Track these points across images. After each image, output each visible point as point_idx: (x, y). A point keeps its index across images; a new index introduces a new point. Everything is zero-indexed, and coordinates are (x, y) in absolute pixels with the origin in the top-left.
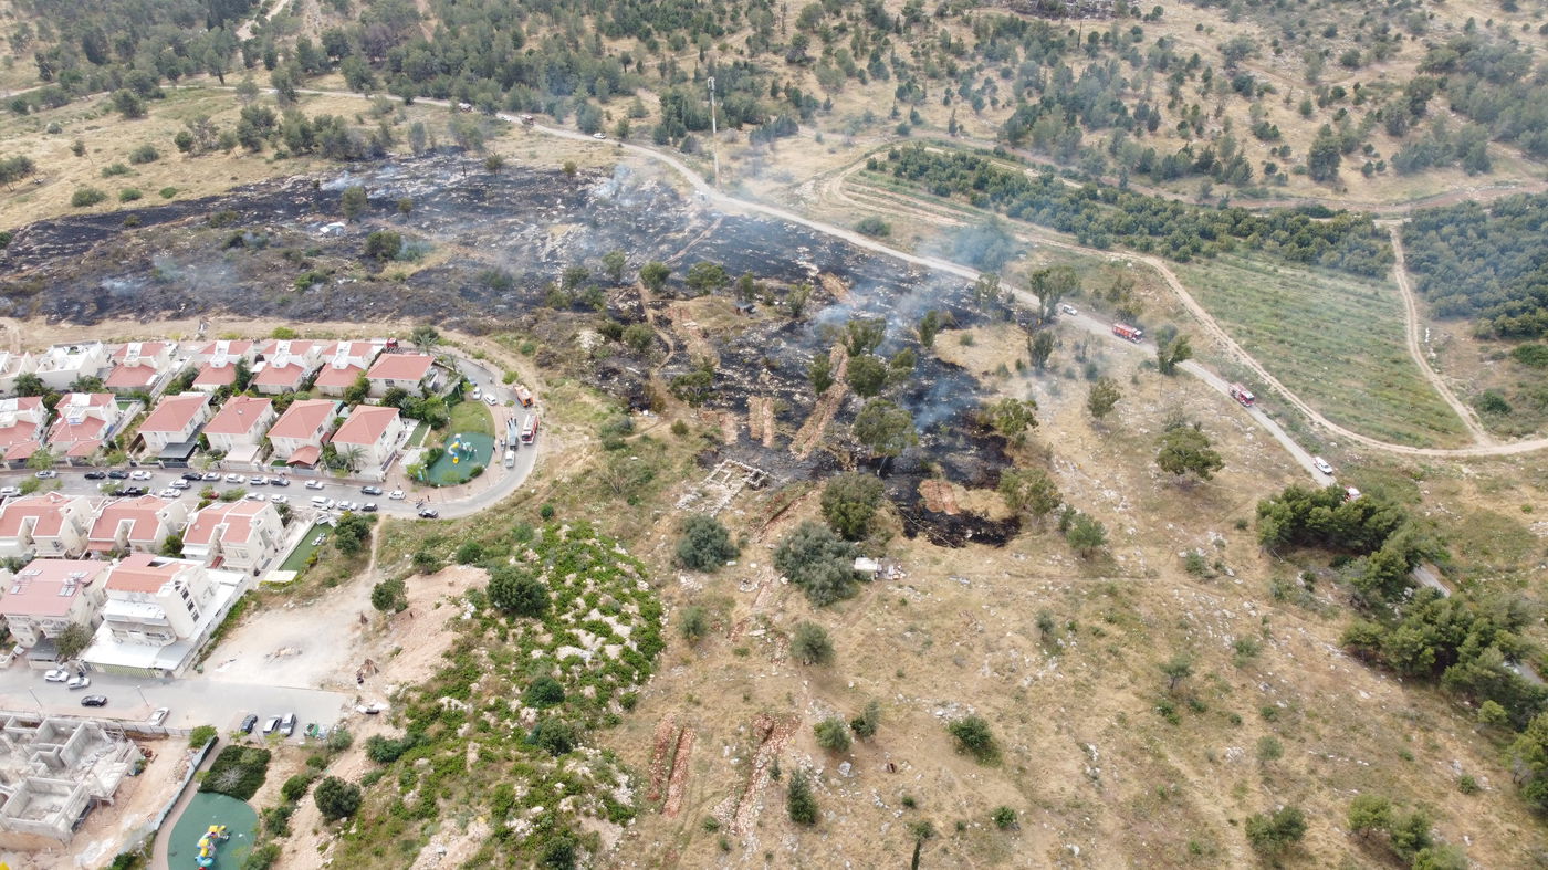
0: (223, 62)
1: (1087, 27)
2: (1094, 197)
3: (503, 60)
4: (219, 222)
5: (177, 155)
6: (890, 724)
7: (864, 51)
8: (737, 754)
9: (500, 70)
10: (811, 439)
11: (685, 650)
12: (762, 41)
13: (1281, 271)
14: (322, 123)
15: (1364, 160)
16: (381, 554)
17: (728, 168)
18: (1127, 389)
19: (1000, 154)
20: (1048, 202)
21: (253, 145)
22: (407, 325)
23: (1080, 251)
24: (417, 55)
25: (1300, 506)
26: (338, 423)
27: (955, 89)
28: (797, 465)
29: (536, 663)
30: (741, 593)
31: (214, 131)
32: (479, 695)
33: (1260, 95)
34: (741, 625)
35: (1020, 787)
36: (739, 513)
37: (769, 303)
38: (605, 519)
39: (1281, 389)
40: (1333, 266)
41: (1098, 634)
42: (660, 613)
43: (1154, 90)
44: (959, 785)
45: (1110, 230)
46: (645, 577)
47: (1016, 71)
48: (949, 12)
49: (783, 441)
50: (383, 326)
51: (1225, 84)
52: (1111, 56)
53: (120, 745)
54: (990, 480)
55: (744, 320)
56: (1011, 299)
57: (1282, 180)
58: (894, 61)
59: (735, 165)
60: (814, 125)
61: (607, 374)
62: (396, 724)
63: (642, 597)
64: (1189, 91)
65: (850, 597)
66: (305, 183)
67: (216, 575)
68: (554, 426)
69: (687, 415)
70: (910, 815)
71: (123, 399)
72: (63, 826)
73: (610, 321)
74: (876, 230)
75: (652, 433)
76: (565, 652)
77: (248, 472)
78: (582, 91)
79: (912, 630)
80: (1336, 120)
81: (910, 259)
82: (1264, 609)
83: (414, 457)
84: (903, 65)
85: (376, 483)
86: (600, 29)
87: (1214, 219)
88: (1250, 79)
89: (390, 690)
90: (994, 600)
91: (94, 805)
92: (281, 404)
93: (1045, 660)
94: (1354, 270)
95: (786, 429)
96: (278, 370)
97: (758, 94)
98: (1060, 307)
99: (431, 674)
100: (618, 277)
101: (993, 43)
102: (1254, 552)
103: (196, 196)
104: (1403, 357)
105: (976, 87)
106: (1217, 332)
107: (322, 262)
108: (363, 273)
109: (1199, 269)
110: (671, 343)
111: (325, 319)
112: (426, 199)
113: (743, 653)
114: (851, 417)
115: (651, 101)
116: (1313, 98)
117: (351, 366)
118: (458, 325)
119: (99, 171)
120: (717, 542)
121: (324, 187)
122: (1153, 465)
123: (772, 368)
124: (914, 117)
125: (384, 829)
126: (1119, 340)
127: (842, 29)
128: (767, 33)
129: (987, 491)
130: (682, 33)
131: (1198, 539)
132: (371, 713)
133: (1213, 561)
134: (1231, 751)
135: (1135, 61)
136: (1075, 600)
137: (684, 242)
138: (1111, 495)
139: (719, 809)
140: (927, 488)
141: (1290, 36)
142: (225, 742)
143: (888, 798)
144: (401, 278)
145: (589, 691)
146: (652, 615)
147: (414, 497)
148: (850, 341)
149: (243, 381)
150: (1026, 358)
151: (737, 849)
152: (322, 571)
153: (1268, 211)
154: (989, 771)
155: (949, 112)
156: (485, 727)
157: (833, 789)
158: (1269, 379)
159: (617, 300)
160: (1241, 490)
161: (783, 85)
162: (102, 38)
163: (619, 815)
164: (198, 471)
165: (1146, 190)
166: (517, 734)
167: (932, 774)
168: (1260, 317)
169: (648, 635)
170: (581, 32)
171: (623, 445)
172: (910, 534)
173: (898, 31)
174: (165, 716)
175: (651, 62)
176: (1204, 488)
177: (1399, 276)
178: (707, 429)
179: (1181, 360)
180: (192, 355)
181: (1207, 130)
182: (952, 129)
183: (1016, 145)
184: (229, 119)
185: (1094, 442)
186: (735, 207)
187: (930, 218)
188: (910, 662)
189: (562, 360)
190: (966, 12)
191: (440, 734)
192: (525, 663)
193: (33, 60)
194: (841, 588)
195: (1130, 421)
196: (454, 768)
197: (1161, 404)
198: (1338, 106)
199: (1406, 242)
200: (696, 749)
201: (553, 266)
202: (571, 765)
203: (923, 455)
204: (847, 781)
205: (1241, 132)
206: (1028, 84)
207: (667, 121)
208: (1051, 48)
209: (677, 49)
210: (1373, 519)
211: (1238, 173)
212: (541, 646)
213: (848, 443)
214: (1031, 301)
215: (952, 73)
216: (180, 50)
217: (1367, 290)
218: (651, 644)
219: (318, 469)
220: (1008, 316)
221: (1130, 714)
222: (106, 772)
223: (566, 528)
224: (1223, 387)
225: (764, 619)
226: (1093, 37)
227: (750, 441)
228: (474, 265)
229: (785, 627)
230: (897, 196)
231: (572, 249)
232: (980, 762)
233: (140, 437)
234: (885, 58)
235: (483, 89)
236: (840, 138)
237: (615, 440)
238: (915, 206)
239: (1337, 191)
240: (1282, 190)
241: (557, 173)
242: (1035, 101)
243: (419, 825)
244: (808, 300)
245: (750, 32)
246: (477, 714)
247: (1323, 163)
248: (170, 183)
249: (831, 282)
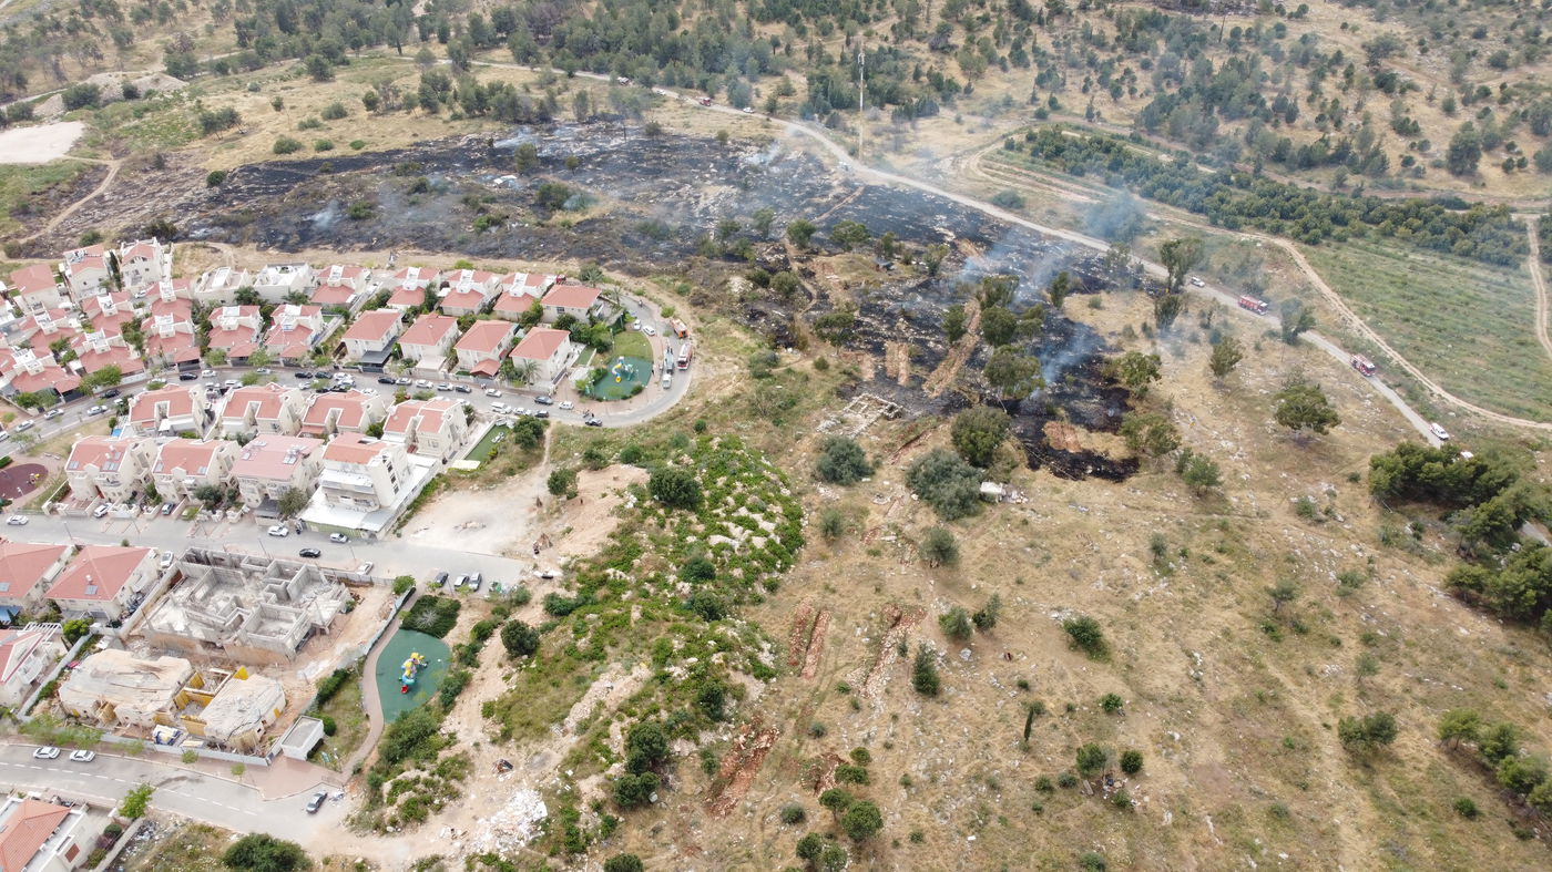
0: (400, 34)
1: (1229, 23)
2: (1229, 183)
3: (658, 41)
4: (405, 171)
5: (363, 113)
6: (1009, 621)
7: (1006, 40)
8: (867, 635)
9: (656, 48)
10: (942, 380)
11: (823, 548)
12: (906, 29)
13: (1412, 257)
14: (495, 88)
15: (1505, 157)
16: (554, 452)
17: (871, 143)
18: (1250, 353)
19: (1136, 140)
20: (1181, 184)
21: (430, 106)
22: (574, 265)
23: (1210, 230)
24: (580, 32)
25: (1413, 461)
26: (515, 342)
27: (1094, 78)
28: (929, 402)
29: (691, 546)
30: (874, 505)
31: (396, 93)
32: (640, 569)
33: (1403, 92)
34: (874, 531)
35: (1127, 682)
36: (874, 438)
37: (907, 262)
38: (753, 436)
39: (1403, 362)
40: (1466, 254)
41: (1208, 561)
42: (801, 516)
43: (1294, 84)
44: (1070, 675)
45: (1241, 213)
46: (787, 486)
47: (1155, 63)
48: (1093, 6)
49: (917, 381)
50: (552, 264)
51: (1366, 81)
52: (1252, 50)
53: (335, 587)
54: (1112, 425)
55: (883, 276)
56: (1140, 269)
57: (1419, 173)
58: (1035, 50)
59: (877, 141)
60: (954, 108)
61: (754, 316)
62: (568, 588)
63: (785, 501)
64: (1329, 87)
65: (974, 514)
66: (479, 141)
67: (412, 458)
68: (707, 356)
69: (829, 353)
70: (1024, 696)
71: (328, 313)
72: (290, 645)
73: (758, 269)
74: (1011, 203)
75: (796, 367)
76: (716, 539)
77: (436, 380)
78: (733, 69)
79: (1032, 546)
80: (1479, 117)
81: (1044, 230)
82: (1370, 551)
83: (582, 374)
84: (1044, 54)
85: (546, 395)
86: (751, 14)
87: (1347, 206)
88: (1393, 77)
89: (563, 561)
90: (1111, 526)
91: (314, 632)
92: (465, 324)
93: (1156, 578)
94: (1485, 259)
95: (920, 370)
96: (462, 295)
97: (901, 78)
98: (1187, 278)
99: (598, 550)
100: (766, 233)
101: (1134, 36)
102: (1365, 501)
103: (382, 149)
104: (1530, 339)
105: (1115, 77)
106: (1343, 310)
107: (496, 209)
108: (533, 220)
109: (1329, 252)
110: (814, 293)
111: (501, 256)
112: (589, 159)
113: (876, 553)
114: (982, 365)
115: (799, 81)
116: (1457, 97)
117: (526, 295)
118: (619, 267)
119: (295, 125)
120: (855, 460)
121: (496, 145)
122: (1271, 422)
123: (908, 318)
124: (1052, 103)
125: (559, 666)
126: (1245, 312)
127: (985, 20)
128: (912, 21)
129: (1109, 434)
130: (830, 19)
131: (1311, 488)
132: (546, 578)
133: (1323, 507)
134: (1328, 668)
135: (1277, 56)
136: (1187, 531)
137: (828, 207)
138: (1229, 445)
139: (852, 677)
140: (1051, 429)
141: (1438, 36)
142: (422, 589)
143: (1004, 681)
144: (567, 225)
145: (737, 572)
146: (794, 516)
147: (582, 408)
148: (984, 296)
149: (431, 302)
150: (1152, 322)
151: (866, 710)
152: (502, 462)
153: (1402, 201)
154: (1099, 666)
155: (1087, 99)
156: (646, 594)
157: (954, 669)
158: (1391, 353)
159: (764, 252)
160: (1356, 448)
161: (925, 69)
162: (292, 11)
163: (763, 674)
164: (393, 375)
165: (1278, 177)
166: (674, 602)
167: (1046, 665)
168: (1387, 297)
169: (790, 531)
170: (733, 16)
171: (769, 375)
172: (1034, 466)
173: (1040, 22)
174: (370, 569)
175: (799, 45)
176: (1319, 444)
177: (1533, 266)
178: (847, 366)
179: (1304, 330)
180: (384, 280)
181: (1345, 123)
182: (1090, 115)
183: (1152, 132)
184: (412, 83)
185: (1214, 398)
186: (878, 178)
187: (1064, 195)
188: (1028, 571)
189: (714, 301)
190: (1109, 6)
191: (607, 598)
192: (680, 543)
193: (232, 27)
194: (968, 505)
195: (1250, 383)
196: (621, 623)
197: (1282, 369)
198: (1482, 105)
199: (1542, 235)
200: (832, 627)
201: (705, 221)
202: (721, 629)
203: (1048, 400)
204: (967, 665)
205: (1380, 127)
206: (1167, 76)
207: (813, 98)
208: (1192, 43)
209: (824, 34)
210: (1485, 476)
211: (1374, 164)
212: (695, 533)
213: (978, 386)
214: (1161, 273)
215: (1092, 62)
216: (362, 23)
217: (1499, 277)
218: (792, 540)
219: (497, 380)
220: (1137, 286)
221: (1234, 630)
222: (324, 607)
223: (717, 440)
224: (1344, 358)
225: (895, 527)
226: (1236, 33)
227: (885, 379)
228: (633, 216)
229: (914, 536)
230: (1033, 174)
231: (724, 208)
232: (1091, 657)
233: (343, 345)
234: (1027, 47)
235: (641, 64)
236: (979, 120)
237: (762, 370)
238: (1050, 184)
239: (1475, 185)
240: (1419, 182)
241: (709, 141)
242: (1173, 90)
243: (590, 665)
244: (944, 261)
245: (895, 20)
246: (639, 585)
247: (1462, 158)
248: (359, 137)
249: (965, 246)
